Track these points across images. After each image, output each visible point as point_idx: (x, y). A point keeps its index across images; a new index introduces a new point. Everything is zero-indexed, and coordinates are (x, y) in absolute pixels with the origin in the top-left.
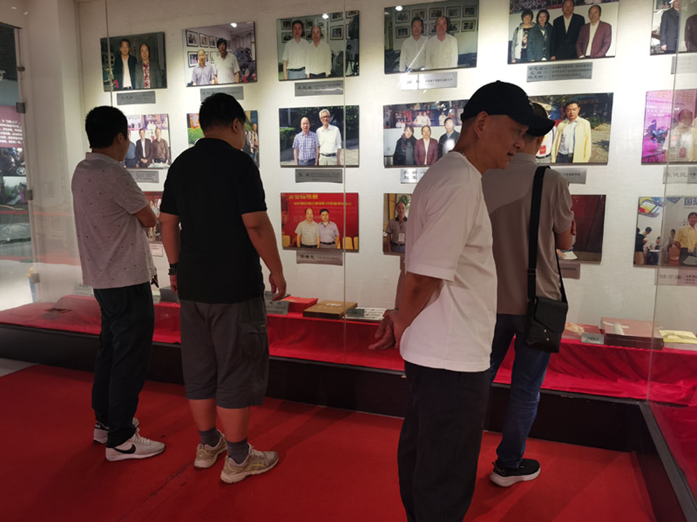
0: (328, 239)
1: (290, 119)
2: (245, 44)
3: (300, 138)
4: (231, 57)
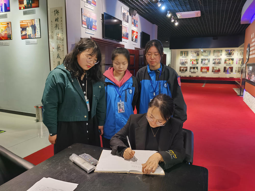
0: (206, 71)
1: (202, 60)
2: (198, 52)
3: (203, 61)
4: (196, 54)
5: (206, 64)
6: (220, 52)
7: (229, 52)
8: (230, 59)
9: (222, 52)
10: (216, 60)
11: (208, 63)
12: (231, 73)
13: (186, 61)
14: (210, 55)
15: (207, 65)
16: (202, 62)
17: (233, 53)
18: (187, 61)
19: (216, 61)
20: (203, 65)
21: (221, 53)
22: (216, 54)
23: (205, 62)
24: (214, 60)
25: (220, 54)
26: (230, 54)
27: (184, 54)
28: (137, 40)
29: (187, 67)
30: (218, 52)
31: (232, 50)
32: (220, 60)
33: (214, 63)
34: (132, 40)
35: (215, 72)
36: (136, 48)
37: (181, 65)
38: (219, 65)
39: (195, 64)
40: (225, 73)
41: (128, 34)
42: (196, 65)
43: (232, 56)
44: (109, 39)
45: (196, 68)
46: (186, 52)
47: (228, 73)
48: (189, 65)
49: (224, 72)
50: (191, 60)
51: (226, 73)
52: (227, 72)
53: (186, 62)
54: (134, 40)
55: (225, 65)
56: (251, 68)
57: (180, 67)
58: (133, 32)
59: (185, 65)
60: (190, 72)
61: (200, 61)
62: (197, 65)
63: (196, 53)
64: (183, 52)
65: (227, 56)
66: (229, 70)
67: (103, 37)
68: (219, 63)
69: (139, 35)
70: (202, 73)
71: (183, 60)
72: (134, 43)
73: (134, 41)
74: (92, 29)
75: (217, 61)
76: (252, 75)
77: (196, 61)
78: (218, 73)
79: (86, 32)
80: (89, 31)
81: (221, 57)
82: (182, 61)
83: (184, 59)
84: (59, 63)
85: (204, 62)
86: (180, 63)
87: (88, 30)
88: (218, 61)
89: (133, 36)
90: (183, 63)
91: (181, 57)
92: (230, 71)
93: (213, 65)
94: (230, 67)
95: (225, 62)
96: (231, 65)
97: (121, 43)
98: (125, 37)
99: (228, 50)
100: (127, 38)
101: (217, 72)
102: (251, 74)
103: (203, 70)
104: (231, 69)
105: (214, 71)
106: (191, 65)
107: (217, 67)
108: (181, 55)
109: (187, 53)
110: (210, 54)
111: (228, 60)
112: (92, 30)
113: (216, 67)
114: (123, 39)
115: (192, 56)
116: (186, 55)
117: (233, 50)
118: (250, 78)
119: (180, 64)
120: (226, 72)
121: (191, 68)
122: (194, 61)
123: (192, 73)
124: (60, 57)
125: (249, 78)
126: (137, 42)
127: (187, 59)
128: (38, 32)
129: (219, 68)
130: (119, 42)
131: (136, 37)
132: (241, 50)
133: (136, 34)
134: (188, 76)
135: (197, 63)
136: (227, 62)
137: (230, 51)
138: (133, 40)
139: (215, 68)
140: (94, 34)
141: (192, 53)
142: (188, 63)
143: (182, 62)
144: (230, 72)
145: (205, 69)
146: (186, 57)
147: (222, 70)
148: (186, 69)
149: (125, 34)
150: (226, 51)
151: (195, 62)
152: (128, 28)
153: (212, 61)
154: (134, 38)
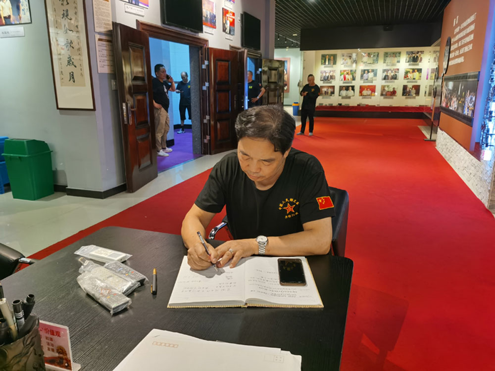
0: (369, 94)
4: (352, 59)
5: (369, 79)
6: (396, 57)
7: (414, 57)
8: (415, 69)
9: (399, 56)
10: (390, 72)
11: (374, 78)
12: (417, 97)
13: (331, 74)
14: (377, 63)
15: (372, 82)
16: (362, 76)
17: (421, 58)
18: (334, 74)
19: (388, 74)
20: (364, 82)
21: (399, 58)
22: (389, 60)
23: (368, 77)
24: (384, 71)
25: (396, 59)
26: (415, 60)
27: (329, 60)
28: (234, 30)
29: (333, 87)
30: (392, 55)
31: (418, 52)
32: (397, 71)
33: (385, 79)
34: (224, 30)
35: (386, 95)
36: (231, 47)
38: (394, 82)
39: (348, 80)
40: (404, 97)
41: (215, 17)
42: (351, 83)
43: (418, 65)
44: (176, 26)
45: (350, 88)
46: (332, 57)
47: (410, 98)
48: (337, 83)
49: (403, 95)
50: (342, 72)
51: (406, 98)
52: (409, 95)
53: (332, 77)
54: (228, 30)
55: (405, 82)
56: (451, 85)
58: (225, 12)
59: (331, 83)
60: (340, 96)
61: (358, 75)
62: (353, 83)
63: (350, 59)
64: (327, 56)
65: (410, 65)
66: (414, 91)
67: (163, 22)
68: (395, 78)
69: (238, 19)
70: (363, 98)
71: (326, 73)
72: (229, 35)
73: (228, 32)
74: (140, 4)
75: (390, 74)
76: (452, 99)
77: (351, 74)
78: (393, 98)
79: (127, 10)
80: (132, 8)
81: (398, 66)
82: (324, 74)
83: (328, 69)
84: (73, 75)
85: (367, 75)
86: (321, 78)
87: (130, 6)
88: (392, 74)
89: (224, 22)
90: (326, 78)
91: (323, 66)
92: (416, 94)
93: (384, 83)
94: (414, 86)
95: (406, 77)
96: (416, 82)
97: (201, 35)
98: (209, 23)
99: (412, 53)
100: (213, 25)
101: (391, 95)
102: (451, 96)
103: (365, 92)
104: (417, 88)
105: (384, 93)
106: (342, 82)
107: (390, 86)
108: (322, 62)
109: (333, 60)
110: (377, 61)
111: (411, 72)
112: (138, 5)
113: (388, 86)
114: (205, 28)
115: (344, 63)
116: (332, 62)
117: (421, 52)
118: (449, 104)
119: (321, 80)
120: (406, 95)
121: (341, 88)
122: (348, 74)
123: (343, 98)
124: (73, 63)
125: (447, 104)
126: (233, 35)
127: (334, 71)
128: (25, 10)
129: (394, 88)
130: (198, 33)
131: (232, 24)
132: (435, 52)
133: (231, 17)
134: (335, 104)
135: (354, 79)
136: (409, 75)
137: (414, 53)
138: (226, 29)
139: (386, 89)
140: (143, 15)
141: (344, 57)
142: (336, 78)
143: (324, 77)
144: (414, 95)
145: (367, 90)
146: (332, 67)
147: (400, 91)
148: (332, 90)
149: (209, 16)
150: (408, 53)
151: (349, 77)
152: (214, 4)
153: (380, 75)
154: (228, 26)
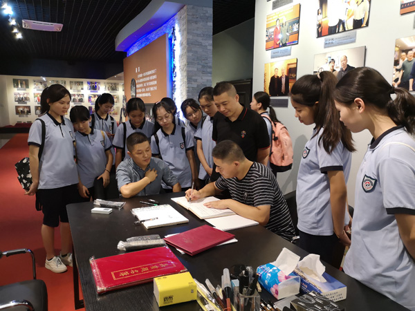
6: (80, 85)
8: (96, 95)
9: (82, 85)
10: (76, 96)
13: (25, 96)
17: (99, 87)
18: (28, 96)
19: (76, 98)
22: (74, 87)
25: (80, 87)
26: (94, 88)
30: (77, 84)
31: (96, 83)
32: (82, 95)
33: (73, 101)
37: (17, 104)
46: (24, 82)
48: (32, 103)
50: (35, 94)
53: (27, 99)
55: (90, 105)
57: (17, 107)
63: (41, 84)
64: (19, 81)
68: (81, 101)
71: (20, 95)
82: (18, 96)
86: (16, 99)
88: (79, 98)
99: (91, 83)
106: (36, 103)
109: (26, 84)
111: (93, 97)
115: (36, 88)
116: (24, 86)
119: (15, 101)
121: (37, 108)
127: (28, 94)
132: (108, 83)
136: (92, 99)
141: (35, 83)
143: (19, 98)
148: (28, 110)
150: (88, 83)
